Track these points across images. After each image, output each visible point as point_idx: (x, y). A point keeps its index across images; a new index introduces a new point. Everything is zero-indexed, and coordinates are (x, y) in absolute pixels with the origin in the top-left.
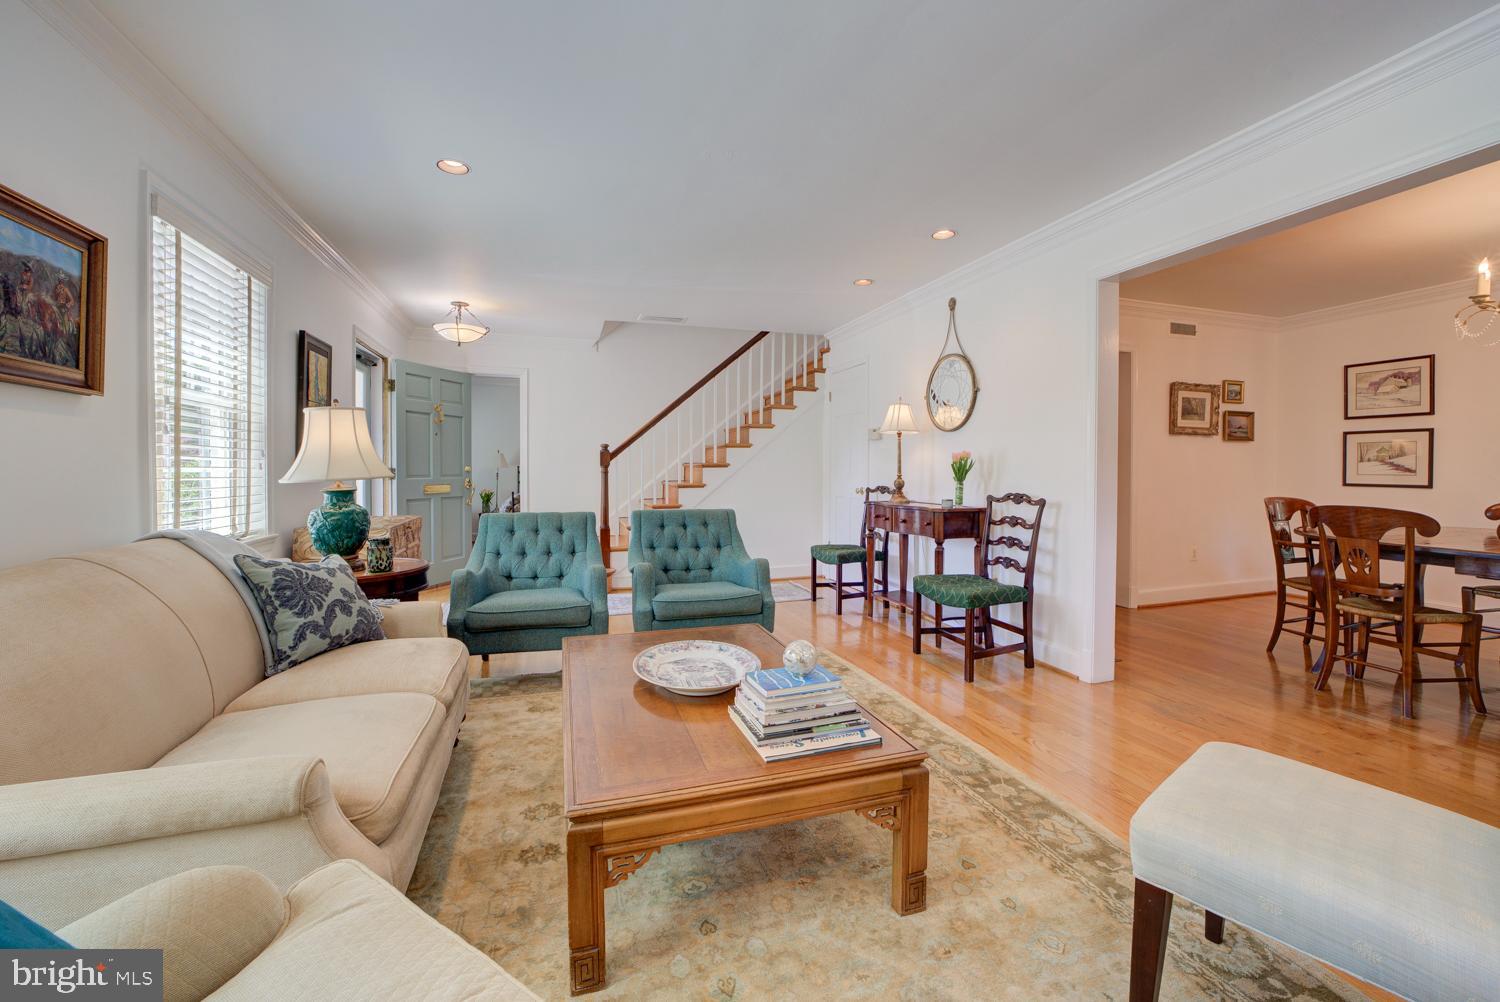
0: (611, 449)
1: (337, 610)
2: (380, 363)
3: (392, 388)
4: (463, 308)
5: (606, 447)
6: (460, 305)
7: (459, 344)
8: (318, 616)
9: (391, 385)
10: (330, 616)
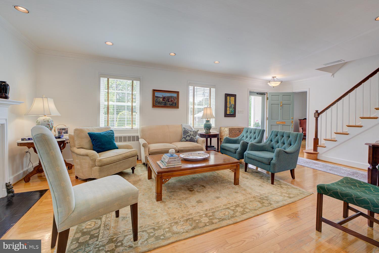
0: (319, 112)
1: (188, 136)
2: (266, 94)
3: (268, 99)
4: (275, 78)
5: (317, 111)
6: (273, 77)
7: (274, 87)
8: (185, 136)
9: (267, 99)
10: (187, 137)
